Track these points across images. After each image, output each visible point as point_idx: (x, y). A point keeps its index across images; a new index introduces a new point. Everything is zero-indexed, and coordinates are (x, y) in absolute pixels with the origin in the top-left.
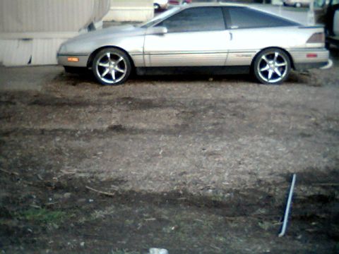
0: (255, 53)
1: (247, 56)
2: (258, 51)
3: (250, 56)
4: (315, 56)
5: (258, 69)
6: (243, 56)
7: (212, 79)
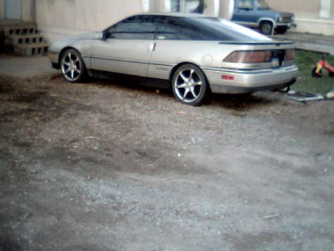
0: (171, 68)
1: (164, 69)
2: (174, 65)
3: (166, 69)
4: (231, 78)
5: (176, 84)
6: (161, 69)
7: (158, 91)
